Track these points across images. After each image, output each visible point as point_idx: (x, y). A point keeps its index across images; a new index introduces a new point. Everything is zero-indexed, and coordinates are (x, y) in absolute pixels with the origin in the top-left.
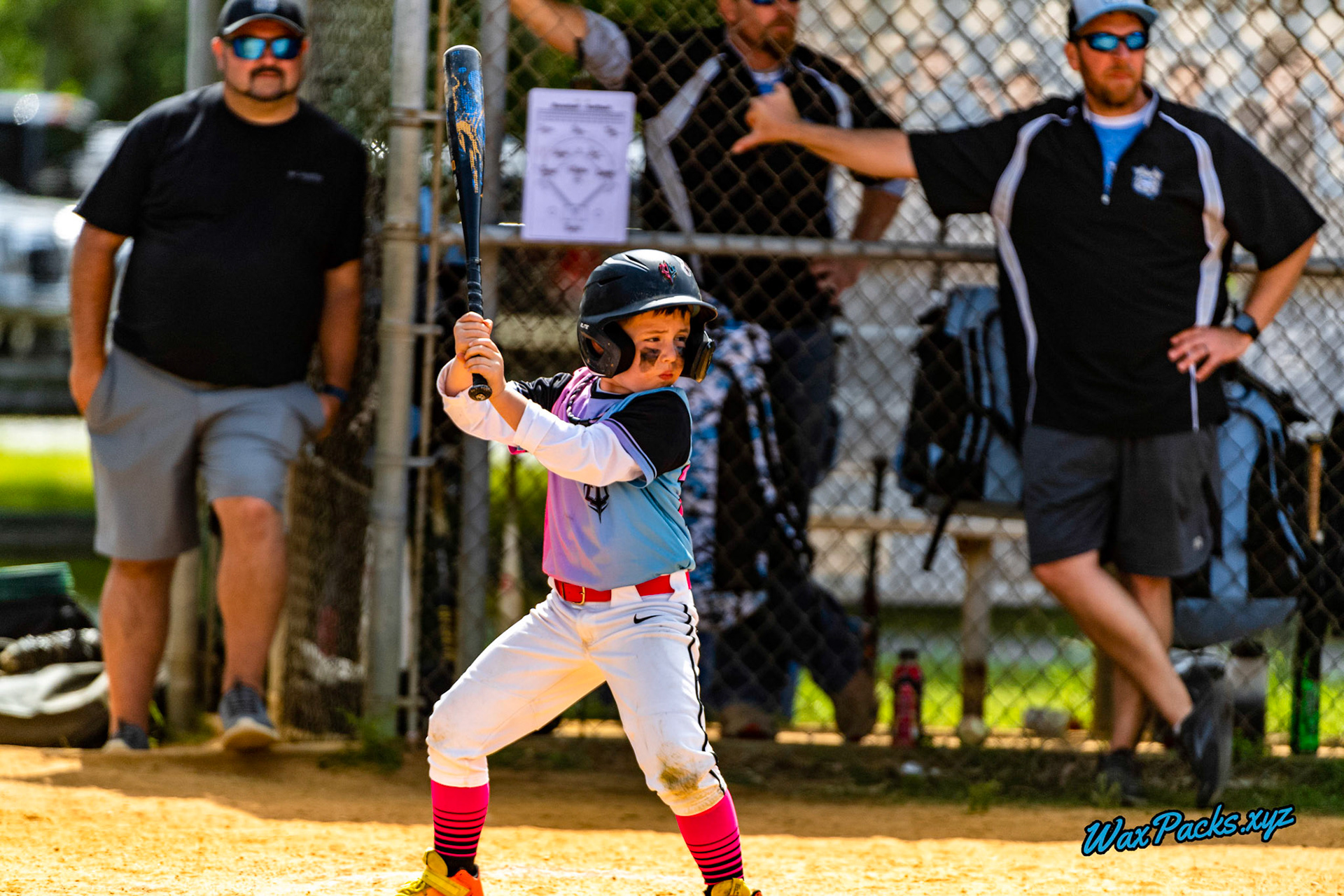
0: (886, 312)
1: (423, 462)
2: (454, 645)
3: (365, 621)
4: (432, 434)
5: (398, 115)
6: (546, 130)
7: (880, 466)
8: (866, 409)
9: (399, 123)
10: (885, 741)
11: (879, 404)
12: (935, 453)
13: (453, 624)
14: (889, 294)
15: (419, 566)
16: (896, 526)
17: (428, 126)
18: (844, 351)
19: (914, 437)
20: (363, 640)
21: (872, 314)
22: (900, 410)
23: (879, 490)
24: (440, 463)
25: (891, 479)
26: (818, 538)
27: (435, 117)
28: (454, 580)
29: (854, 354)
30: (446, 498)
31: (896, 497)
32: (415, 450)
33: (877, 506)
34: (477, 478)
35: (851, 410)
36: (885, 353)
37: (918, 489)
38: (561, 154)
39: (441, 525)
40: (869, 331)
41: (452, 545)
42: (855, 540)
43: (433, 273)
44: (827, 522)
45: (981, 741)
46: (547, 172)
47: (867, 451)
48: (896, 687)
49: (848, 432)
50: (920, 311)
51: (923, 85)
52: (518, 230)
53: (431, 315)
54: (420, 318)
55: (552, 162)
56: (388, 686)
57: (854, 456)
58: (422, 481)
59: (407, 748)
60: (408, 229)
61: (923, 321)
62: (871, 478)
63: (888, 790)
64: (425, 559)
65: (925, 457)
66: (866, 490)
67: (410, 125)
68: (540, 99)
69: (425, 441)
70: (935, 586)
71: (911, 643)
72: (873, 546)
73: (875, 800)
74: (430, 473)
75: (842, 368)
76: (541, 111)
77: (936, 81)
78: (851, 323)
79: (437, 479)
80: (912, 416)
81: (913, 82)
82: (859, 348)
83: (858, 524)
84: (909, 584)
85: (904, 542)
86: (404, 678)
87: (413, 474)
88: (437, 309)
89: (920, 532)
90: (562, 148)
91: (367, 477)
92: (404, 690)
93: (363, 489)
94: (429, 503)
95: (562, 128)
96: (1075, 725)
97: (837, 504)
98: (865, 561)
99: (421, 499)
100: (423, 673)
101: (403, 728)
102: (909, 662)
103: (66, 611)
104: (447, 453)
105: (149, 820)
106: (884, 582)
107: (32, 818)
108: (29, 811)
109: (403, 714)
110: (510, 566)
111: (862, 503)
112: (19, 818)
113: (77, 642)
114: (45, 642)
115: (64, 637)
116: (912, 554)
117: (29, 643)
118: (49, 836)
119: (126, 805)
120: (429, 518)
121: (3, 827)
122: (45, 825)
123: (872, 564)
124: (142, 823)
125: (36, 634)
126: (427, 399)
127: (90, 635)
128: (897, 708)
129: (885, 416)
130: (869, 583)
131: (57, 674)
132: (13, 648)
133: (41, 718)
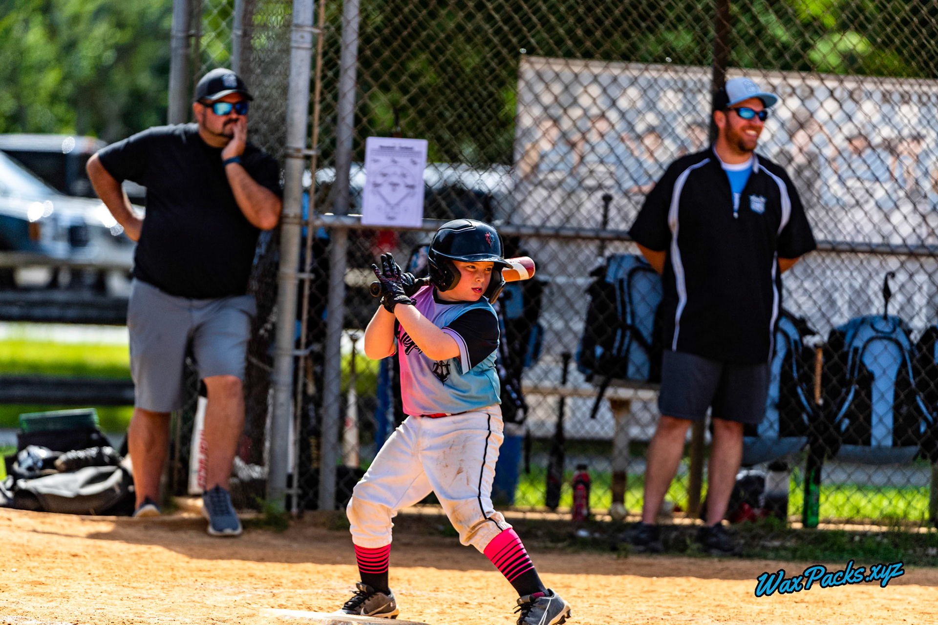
0: (571, 269)
1: (302, 353)
2: (318, 459)
3: (267, 444)
4: (307, 336)
5: (290, 151)
6: (376, 161)
7: (566, 358)
8: (559, 325)
9: (291, 156)
10: (568, 517)
11: (567, 323)
12: (599, 351)
13: (318, 447)
14: (572, 258)
15: (299, 412)
16: (576, 393)
17: (308, 158)
18: (546, 291)
19: (587, 342)
20: (266, 455)
21: (563, 269)
22: (579, 326)
23: (565, 372)
24: (312, 353)
25: (573, 366)
26: (530, 400)
27: (311, 153)
28: (319, 420)
29: (552, 293)
30: (315, 373)
31: (575, 375)
32: (298, 345)
33: (564, 381)
34: (333, 362)
35: (550, 325)
36: (570, 293)
37: (589, 371)
38: (384, 175)
39: (311, 389)
40: (561, 280)
41: (318, 401)
42: (552, 400)
43: (309, 243)
44: (536, 390)
45: (624, 517)
46: (376, 185)
47: (559, 349)
48: (575, 487)
49: (548, 338)
50: (591, 269)
51: (594, 137)
52: (359, 219)
53: (308, 267)
54: (302, 269)
55: (379, 180)
56: (281, 482)
57: (552, 352)
58: (302, 363)
59: (291, 517)
60: (295, 217)
61: (592, 274)
62: (561, 365)
63: (570, 545)
64: (303, 409)
65: (593, 352)
66: (558, 372)
67: (298, 157)
68: (373, 143)
69: (304, 340)
70: (598, 428)
71: (584, 461)
72: (562, 403)
73: (562, 551)
74: (306, 358)
75: (545, 301)
76: (373, 150)
77: (602, 135)
78: (550, 275)
79: (310, 362)
80: (586, 330)
81: (588, 136)
82: (555, 289)
83: (554, 391)
84: (583, 426)
85: (580, 402)
86: (290, 478)
87: (296, 359)
88: (312, 264)
89: (589, 397)
90: (385, 171)
91: (270, 361)
92: (289, 484)
93: (267, 368)
94: (305, 376)
95: (385, 160)
96: (678, 509)
97: (541, 380)
98: (557, 413)
99: (301, 374)
100: (301, 474)
101: (288, 506)
102: (583, 472)
103: (94, 436)
104: (316, 347)
105: (142, 557)
106: (568, 425)
107: (75, 556)
108: (73, 552)
109: (289, 498)
110: (352, 413)
111: (556, 380)
112: (67, 556)
113: (100, 454)
114: (81, 454)
115: (93, 452)
116: (584, 409)
117: (72, 454)
118: (85, 566)
119: (128, 549)
120: (305, 385)
121: (58, 560)
122: (83, 560)
123: (561, 415)
124: (139, 559)
125: (76, 450)
126: (305, 316)
127: (108, 451)
128: (575, 498)
129: (570, 329)
130: (559, 426)
131: (89, 472)
132: (63, 458)
133: (79, 498)
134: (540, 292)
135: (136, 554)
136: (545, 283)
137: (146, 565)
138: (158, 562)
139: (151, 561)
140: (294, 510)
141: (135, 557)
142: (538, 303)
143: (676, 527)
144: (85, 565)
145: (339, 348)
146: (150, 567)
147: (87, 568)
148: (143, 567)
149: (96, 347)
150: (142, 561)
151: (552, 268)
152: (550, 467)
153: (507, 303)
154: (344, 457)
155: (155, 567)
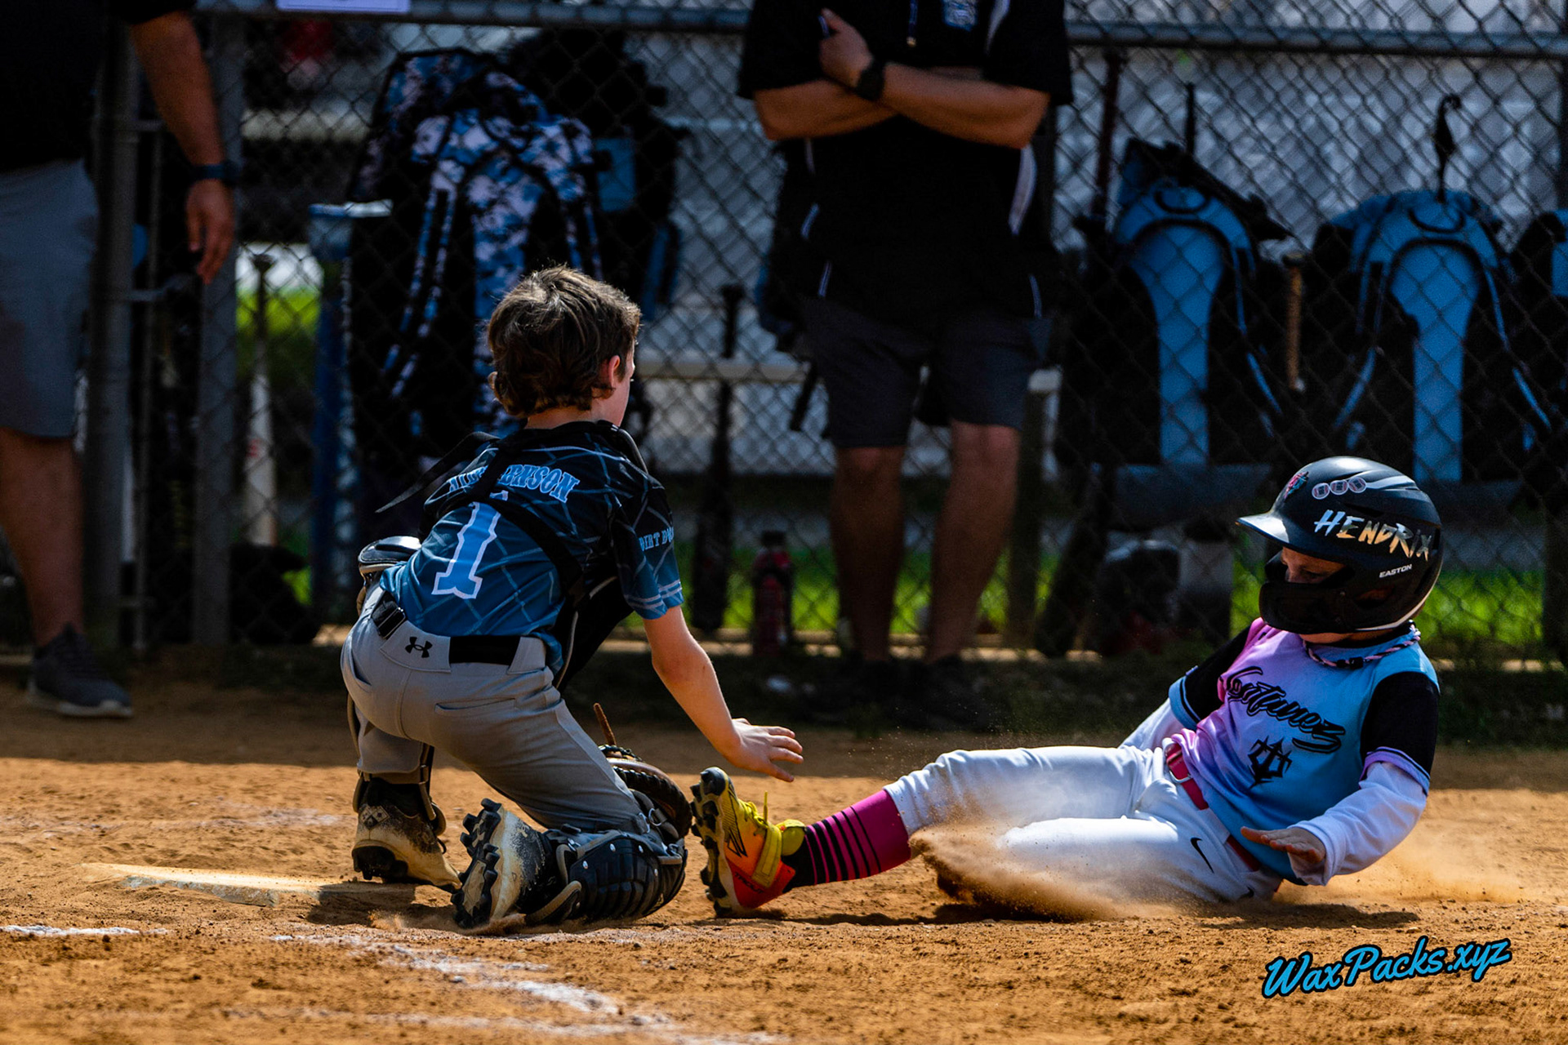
1: (147, 296)
2: (189, 530)
4: (162, 258)
7: (732, 297)
8: (716, 226)
10: (744, 649)
11: (733, 224)
13: (189, 502)
15: (145, 427)
16: (757, 376)
18: (687, 148)
22: (761, 227)
23: (731, 328)
24: (171, 294)
25: (748, 315)
28: (190, 443)
29: (699, 155)
30: (178, 340)
31: (756, 337)
32: (141, 279)
33: (728, 351)
34: (219, 314)
35: (698, 225)
36: (740, 153)
37: (786, 327)
39: (169, 378)
40: (719, 125)
41: (185, 401)
42: (701, 391)
44: (669, 370)
47: (717, 278)
48: (757, 583)
49: (693, 253)
56: (113, 581)
57: (701, 286)
58: (150, 319)
59: (132, 659)
62: (721, 314)
64: (153, 420)
66: (716, 329)
69: (153, 267)
70: (805, 450)
71: (780, 526)
72: (725, 395)
74: (159, 307)
75: (682, 169)
79: (167, 316)
82: (705, 146)
83: (706, 373)
84: (773, 449)
85: (766, 395)
86: (126, 573)
87: (138, 309)
89: (786, 383)
92: (127, 587)
94: (158, 346)
97: (679, 349)
98: (715, 419)
99: (149, 344)
100: (153, 565)
101: (126, 636)
102: (777, 549)
104: (179, 283)
106: (739, 447)
109: (127, 617)
110: (261, 426)
111: (711, 347)
116: (775, 409)
120: (158, 368)
123: (723, 421)
126: (155, 216)
128: (759, 606)
129: (742, 233)
130: (721, 446)
134: (673, 153)
136: (684, 132)
140: (139, 645)
142: (670, 175)
143: (983, 667)
145: (233, 283)
151: (699, 98)
152: (699, 540)
153: (602, 177)
154: (247, 526)
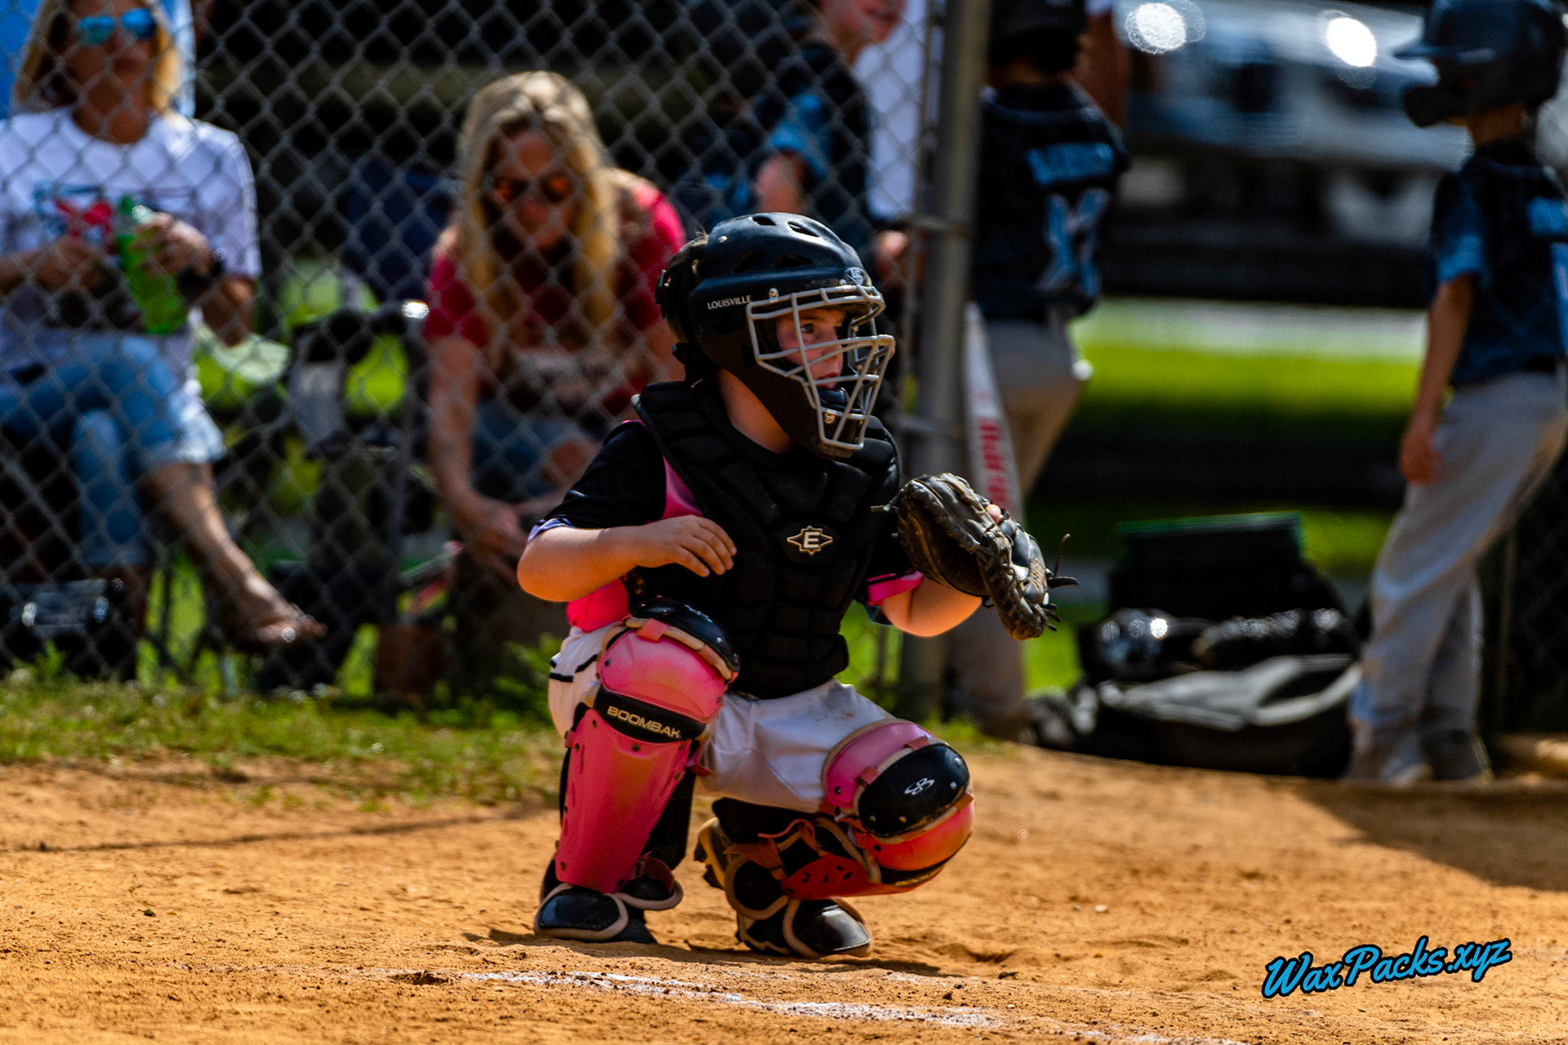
103: (1299, 581)
105: (1418, 883)
107: (1252, 876)
108: (1249, 867)
112: (1232, 875)
113: (1307, 629)
114: (1258, 627)
115: (1288, 622)
117: (1235, 628)
118: (1277, 902)
119: (1384, 861)
121: (1209, 886)
122: (1270, 887)
124: (1410, 887)
125: (1247, 616)
127: (1327, 619)
131: (1280, 670)
132: (1212, 635)
133: (1252, 732)
135: (1404, 875)
137: (1429, 901)
138: (1457, 894)
139: (1439, 892)
141: (1397, 881)
144: (1277, 899)
146: (1438, 907)
147: (1282, 907)
148: (1424, 907)
149: (1304, 363)
150: (1417, 892)
155: (1450, 906)
